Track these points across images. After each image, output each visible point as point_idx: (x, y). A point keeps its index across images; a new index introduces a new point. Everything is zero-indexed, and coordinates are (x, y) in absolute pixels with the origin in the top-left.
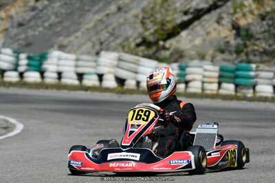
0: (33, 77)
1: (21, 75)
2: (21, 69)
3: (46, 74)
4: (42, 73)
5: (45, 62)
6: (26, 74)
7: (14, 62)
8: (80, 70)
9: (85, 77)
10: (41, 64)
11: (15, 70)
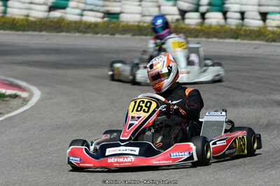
0: (215, 18)
1: (203, 16)
2: (203, 9)
3: (229, 15)
4: (225, 13)
5: (227, 2)
6: (208, 15)
7: (196, 3)
8: (264, 9)
9: (269, 16)
10: (224, 4)
11: (197, 10)
